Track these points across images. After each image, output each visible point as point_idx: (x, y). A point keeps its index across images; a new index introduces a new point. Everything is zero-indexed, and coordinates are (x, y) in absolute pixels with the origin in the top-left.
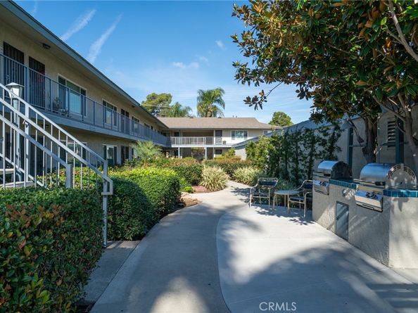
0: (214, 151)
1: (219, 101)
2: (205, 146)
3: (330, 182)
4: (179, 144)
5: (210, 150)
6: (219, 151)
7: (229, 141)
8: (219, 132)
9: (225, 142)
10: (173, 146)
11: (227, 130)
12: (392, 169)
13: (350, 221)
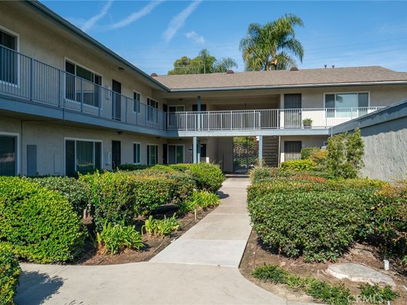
0: (281, 145)
1: (291, 44)
2: (259, 134)
4: (195, 128)
5: (270, 142)
6: (293, 145)
7: (319, 120)
8: (294, 98)
9: (308, 123)
10: (181, 134)
11: (314, 90)
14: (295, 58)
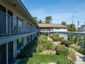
5: (50, 33)
7: (55, 30)
8: (52, 28)
10: (40, 32)
14: (51, 21)
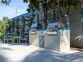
3: (37, 30)
12: (59, 22)
13: (45, 41)
